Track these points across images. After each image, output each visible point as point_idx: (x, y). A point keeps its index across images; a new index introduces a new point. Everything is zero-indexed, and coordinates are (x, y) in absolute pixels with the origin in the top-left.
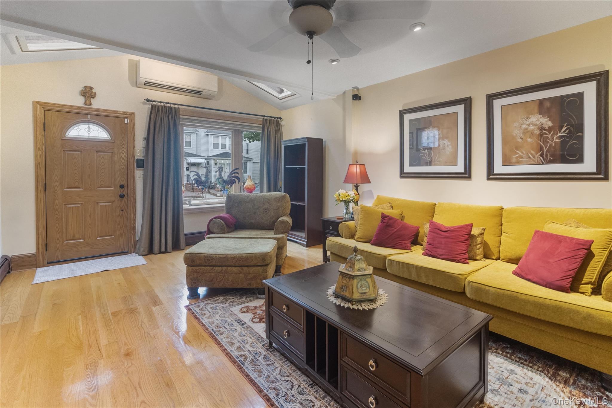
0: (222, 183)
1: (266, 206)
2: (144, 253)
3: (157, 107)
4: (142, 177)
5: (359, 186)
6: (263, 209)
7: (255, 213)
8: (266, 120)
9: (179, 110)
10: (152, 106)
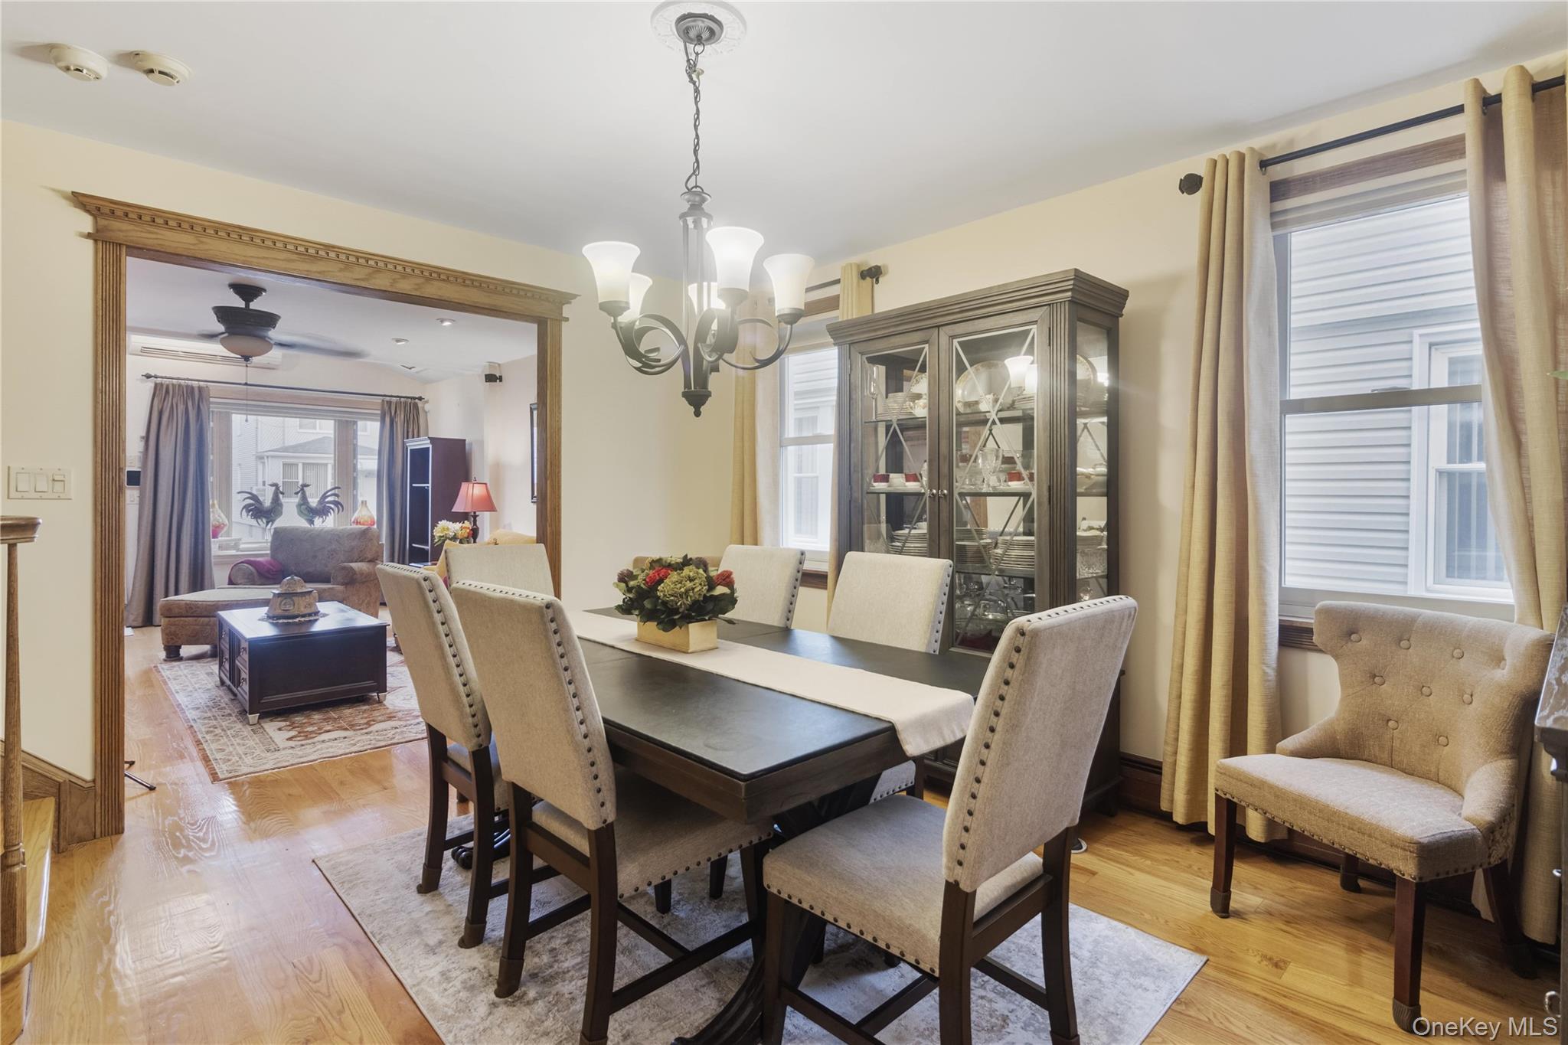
0: (306, 512)
1: (334, 547)
2: (135, 624)
3: (165, 387)
4: (137, 500)
5: (478, 516)
6: (329, 551)
7: (315, 557)
8: (390, 403)
9: (209, 390)
10: (156, 384)
